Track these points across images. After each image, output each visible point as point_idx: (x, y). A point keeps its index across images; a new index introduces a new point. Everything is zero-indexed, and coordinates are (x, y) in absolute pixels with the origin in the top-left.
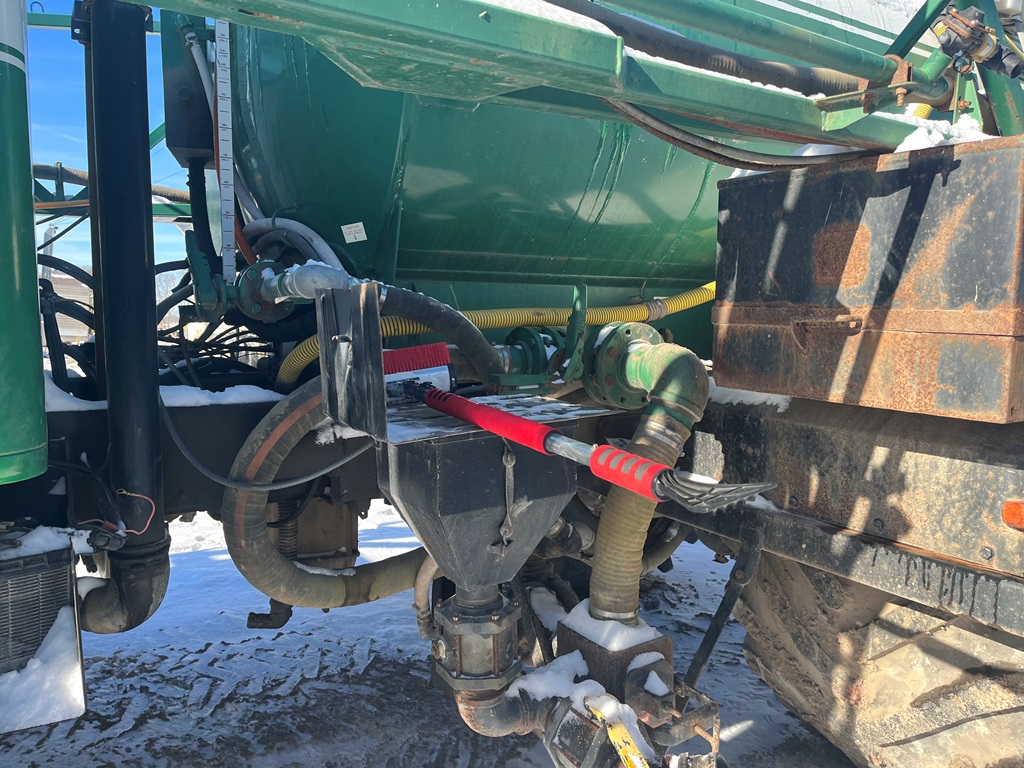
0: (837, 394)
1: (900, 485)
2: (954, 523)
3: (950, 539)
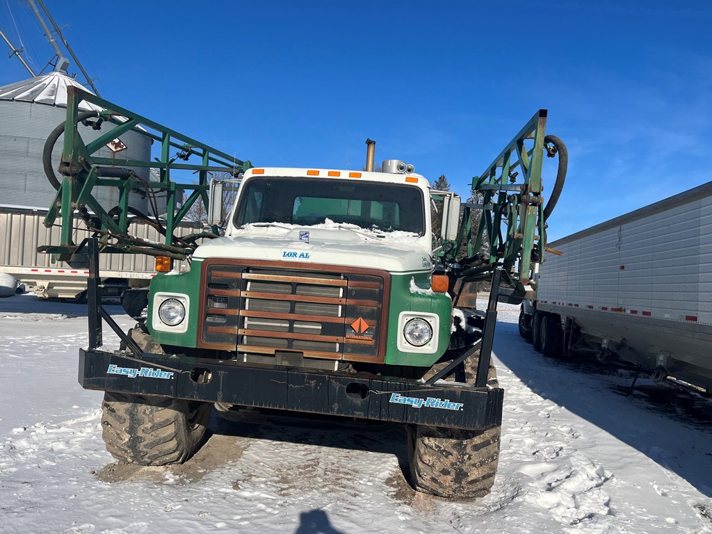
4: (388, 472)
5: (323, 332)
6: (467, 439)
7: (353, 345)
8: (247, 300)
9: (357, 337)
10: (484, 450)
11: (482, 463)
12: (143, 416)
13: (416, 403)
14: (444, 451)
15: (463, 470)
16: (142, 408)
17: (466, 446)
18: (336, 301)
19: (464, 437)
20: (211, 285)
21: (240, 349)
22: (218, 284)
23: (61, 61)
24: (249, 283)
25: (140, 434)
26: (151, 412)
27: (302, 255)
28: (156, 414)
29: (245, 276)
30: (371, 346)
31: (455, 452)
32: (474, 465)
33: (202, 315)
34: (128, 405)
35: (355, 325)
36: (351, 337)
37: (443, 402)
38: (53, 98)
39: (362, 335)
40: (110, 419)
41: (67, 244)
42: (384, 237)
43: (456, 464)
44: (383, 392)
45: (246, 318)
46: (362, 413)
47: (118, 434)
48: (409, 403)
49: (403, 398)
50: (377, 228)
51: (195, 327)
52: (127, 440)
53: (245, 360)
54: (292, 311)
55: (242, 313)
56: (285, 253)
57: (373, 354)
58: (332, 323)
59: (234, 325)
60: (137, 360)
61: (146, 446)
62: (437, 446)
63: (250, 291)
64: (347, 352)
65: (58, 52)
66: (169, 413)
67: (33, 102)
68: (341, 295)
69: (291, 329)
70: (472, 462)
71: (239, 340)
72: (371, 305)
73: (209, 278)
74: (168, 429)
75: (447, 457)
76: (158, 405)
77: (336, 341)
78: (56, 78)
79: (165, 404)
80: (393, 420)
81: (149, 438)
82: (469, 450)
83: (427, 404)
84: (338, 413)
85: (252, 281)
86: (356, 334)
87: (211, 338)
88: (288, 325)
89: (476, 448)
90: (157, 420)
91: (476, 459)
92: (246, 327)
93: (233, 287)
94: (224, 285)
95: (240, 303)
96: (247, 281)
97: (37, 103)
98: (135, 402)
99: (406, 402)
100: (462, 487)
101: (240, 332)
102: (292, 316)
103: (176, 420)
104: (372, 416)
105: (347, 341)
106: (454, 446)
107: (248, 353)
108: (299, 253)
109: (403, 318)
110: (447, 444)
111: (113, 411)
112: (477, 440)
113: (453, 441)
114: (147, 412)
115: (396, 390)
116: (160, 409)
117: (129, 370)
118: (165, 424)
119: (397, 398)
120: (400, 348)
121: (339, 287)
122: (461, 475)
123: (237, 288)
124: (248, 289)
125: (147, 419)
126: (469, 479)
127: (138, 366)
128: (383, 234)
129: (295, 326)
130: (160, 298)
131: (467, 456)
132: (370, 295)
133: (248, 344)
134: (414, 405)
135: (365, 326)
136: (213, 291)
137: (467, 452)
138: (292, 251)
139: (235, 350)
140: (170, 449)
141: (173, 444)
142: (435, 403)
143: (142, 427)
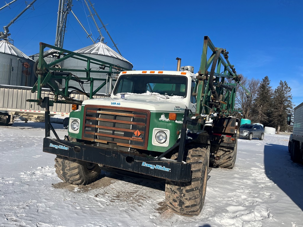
0: (223, 132)
1: (223, 138)
2: (228, 140)
3: (227, 141)
4: (163, 199)
5: (125, 135)
6: (183, 187)
7: (135, 141)
8: (99, 122)
9: (136, 138)
10: (191, 193)
11: (190, 199)
12: (67, 164)
13: (152, 167)
14: (173, 191)
15: (181, 201)
16: (67, 161)
17: (182, 190)
18: (129, 123)
19: (181, 186)
20: (87, 115)
21: (96, 141)
22: (89, 115)
23: (102, 38)
24: (100, 115)
25: (66, 171)
26: (69, 163)
27: (118, 104)
28: (71, 164)
29: (98, 112)
30: (142, 142)
31: (178, 192)
32: (186, 199)
33: (84, 127)
34: (62, 160)
35: (136, 133)
36: (134, 138)
37: (163, 167)
38: (97, 52)
39: (138, 137)
40: (57, 165)
41: (39, 99)
42: (169, 98)
43: (178, 198)
44: (139, 161)
45: (98, 129)
46: (131, 169)
47: (59, 171)
48: (149, 167)
49: (147, 164)
50: (166, 95)
51: (81, 131)
52: (62, 173)
53: (98, 146)
54: (114, 126)
55: (97, 126)
56: (112, 103)
57: (142, 145)
58: (128, 132)
59: (94, 131)
60: (58, 142)
61: (68, 176)
62: (171, 189)
63: (100, 118)
64: (133, 144)
65: (101, 35)
66: (75, 164)
67: (90, 54)
68: (132, 120)
69: (113, 134)
70: (186, 197)
71: (96, 137)
72: (142, 125)
73: (86, 113)
74: (76, 171)
75: (174, 194)
76: (71, 161)
77: (129, 139)
78: (100, 44)
79: (74, 161)
80: (143, 173)
81: (69, 173)
82: (184, 191)
83: (156, 167)
84: (123, 168)
85: (101, 114)
86: (136, 137)
87: (86, 136)
88: (112, 132)
89: (187, 191)
90: (71, 167)
91: (188, 196)
92: (98, 132)
93: (94, 116)
94: (91, 115)
95: (96, 123)
96: (99, 114)
97: (92, 54)
98: (64, 159)
99: (148, 166)
100: (183, 209)
101: (96, 134)
102: (114, 129)
103: (78, 167)
104: (135, 171)
105: (133, 140)
106: (178, 189)
107: (99, 143)
108: (117, 103)
109: (155, 131)
110: (175, 188)
111: (58, 162)
112: (188, 188)
113: (177, 187)
114: (68, 163)
115: (144, 161)
116: (72, 162)
117: (56, 146)
118: (74, 168)
119: (144, 164)
120: (153, 144)
121: (131, 117)
122: (181, 203)
123: (95, 116)
124: (99, 117)
125: (68, 166)
126: (185, 206)
127: (58, 144)
128: (169, 97)
129: (115, 132)
130: (71, 120)
131: (183, 194)
132: (142, 121)
133: (99, 139)
134: (151, 167)
135: (139, 134)
136: (88, 118)
137: (183, 192)
138: (115, 102)
139: (93, 141)
140: (77, 179)
141: (78, 177)
142: (159, 167)
143: (66, 169)
